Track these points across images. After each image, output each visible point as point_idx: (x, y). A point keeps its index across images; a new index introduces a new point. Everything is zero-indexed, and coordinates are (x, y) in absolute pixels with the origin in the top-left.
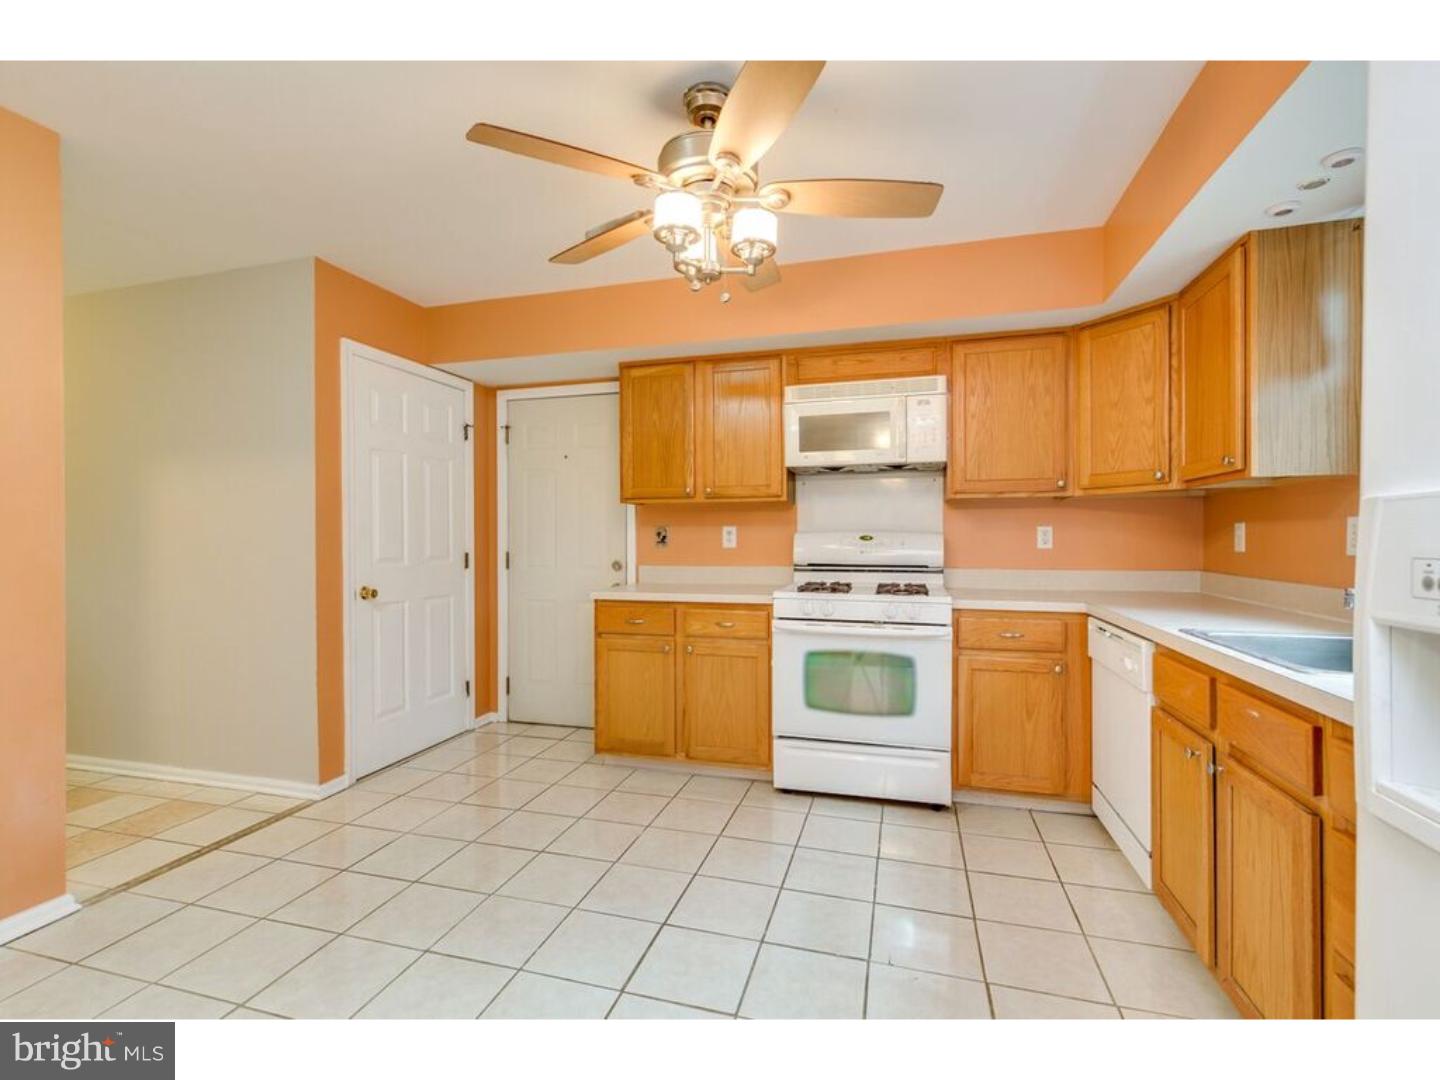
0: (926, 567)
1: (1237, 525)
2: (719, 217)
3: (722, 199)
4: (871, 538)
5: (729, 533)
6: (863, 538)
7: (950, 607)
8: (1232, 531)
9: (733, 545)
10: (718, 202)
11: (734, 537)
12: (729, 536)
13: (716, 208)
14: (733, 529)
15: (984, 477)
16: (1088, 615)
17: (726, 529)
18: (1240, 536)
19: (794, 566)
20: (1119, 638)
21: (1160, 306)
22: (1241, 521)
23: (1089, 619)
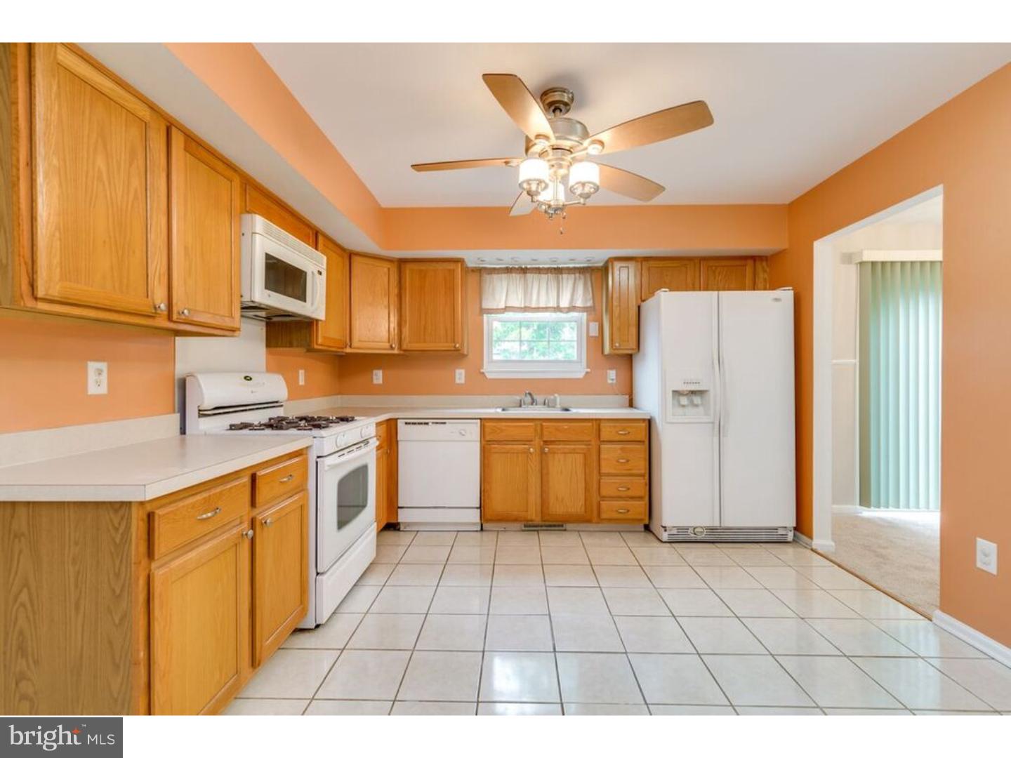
2: (562, 172)
3: (563, 160)
4: (250, 378)
5: (98, 373)
7: (375, 424)
8: (371, 375)
9: (104, 388)
10: (562, 162)
11: (104, 377)
12: (97, 378)
13: (560, 166)
14: (104, 367)
15: (326, 335)
16: (397, 419)
17: (92, 366)
18: (378, 377)
19: (200, 410)
20: (445, 423)
21: (389, 260)
22: (379, 368)
23: (399, 421)
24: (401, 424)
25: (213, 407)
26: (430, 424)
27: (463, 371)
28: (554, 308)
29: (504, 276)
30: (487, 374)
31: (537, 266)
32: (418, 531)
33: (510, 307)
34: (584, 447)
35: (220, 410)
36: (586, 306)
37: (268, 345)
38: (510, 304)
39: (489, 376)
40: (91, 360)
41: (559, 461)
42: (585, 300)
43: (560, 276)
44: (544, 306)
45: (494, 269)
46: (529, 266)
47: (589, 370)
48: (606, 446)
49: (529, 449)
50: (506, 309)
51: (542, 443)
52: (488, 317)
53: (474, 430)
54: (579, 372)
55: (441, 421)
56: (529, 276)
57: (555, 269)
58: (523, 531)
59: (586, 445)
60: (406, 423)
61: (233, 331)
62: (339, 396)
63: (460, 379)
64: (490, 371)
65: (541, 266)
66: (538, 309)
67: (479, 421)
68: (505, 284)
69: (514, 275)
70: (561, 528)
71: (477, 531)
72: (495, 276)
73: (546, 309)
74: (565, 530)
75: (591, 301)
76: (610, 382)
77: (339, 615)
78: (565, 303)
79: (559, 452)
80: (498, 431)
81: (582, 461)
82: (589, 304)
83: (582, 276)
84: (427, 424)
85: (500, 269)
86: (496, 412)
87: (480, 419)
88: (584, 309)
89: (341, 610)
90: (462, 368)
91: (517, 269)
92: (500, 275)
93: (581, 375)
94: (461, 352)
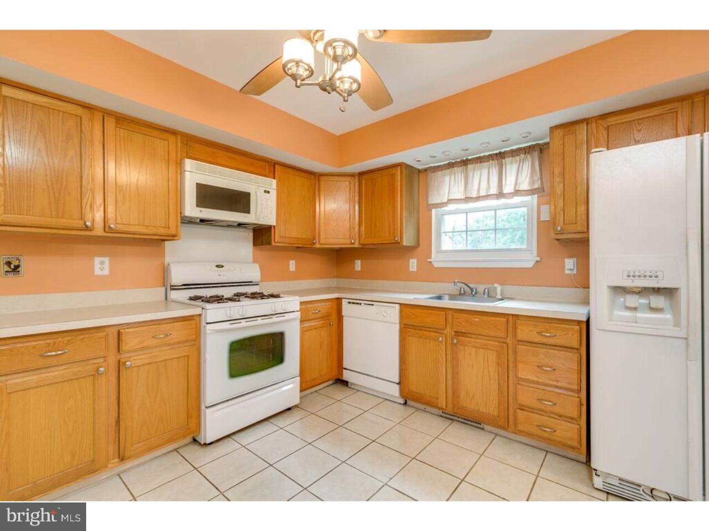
0: (251, 282)
1: (356, 261)
4: (223, 266)
5: (102, 263)
6: (217, 266)
7: (299, 301)
8: (354, 264)
9: (106, 272)
11: (107, 266)
12: (101, 266)
14: (106, 260)
15: (287, 236)
16: (342, 298)
17: (97, 260)
18: (358, 265)
19: (171, 286)
20: (373, 305)
21: (352, 175)
22: (358, 259)
23: (343, 300)
24: (344, 302)
25: (181, 284)
26: (362, 304)
27: (415, 261)
28: (496, 195)
29: (448, 171)
30: (433, 263)
31: (478, 156)
32: (359, 391)
33: (451, 200)
34: (497, 343)
35: (187, 286)
36: (532, 188)
37: (255, 244)
38: (452, 197)
39: (436, 265)
40: (96, 256)
41: (470, 354)
42: (532, 182)
43: (503, 161)
44: (485, 194)
45: (438, 167)
46: (470, 158)
47: (538, 259)
48: (524, 347)
49: (439, 338)
50: (450, 201)
51: (453, 333)
52: (436, 211)
53: (394, 313)
54: (529, 260)
55: (371, 303)
56: (470, 167)
57: (496, 154)
58: (441, 416)
59: (500, 342)
60: (349, 303)
61: (174, 236)
62: (336, 279)
63: (413, 267)
64: (437, 260)
65: (482, 155)
66: (478, 198)
67: (397, 306)
68: (447, 179)
69: (455, 168)
70: (479, 425)
71: (401, 404)
72: (439, 173)
73: (487, 197)
74: (482, 429)
75: (539, 182)
76: (567, 272)
77: (231, 439)
78: (508, 188)
79: (469, 345)
80: (413, 317)
81: (495, 360)
82: (537, 185)
83: (529, 156)
84: (361, 304)
85: (444, 165)
86: (421, 299)
87: (400, 304)
88: (532, 192)
89: (233, 437)
90: (414, 258)
91: (459, 162)
92: (443, 171)
93: (530, 265)
94: (401, 244)
